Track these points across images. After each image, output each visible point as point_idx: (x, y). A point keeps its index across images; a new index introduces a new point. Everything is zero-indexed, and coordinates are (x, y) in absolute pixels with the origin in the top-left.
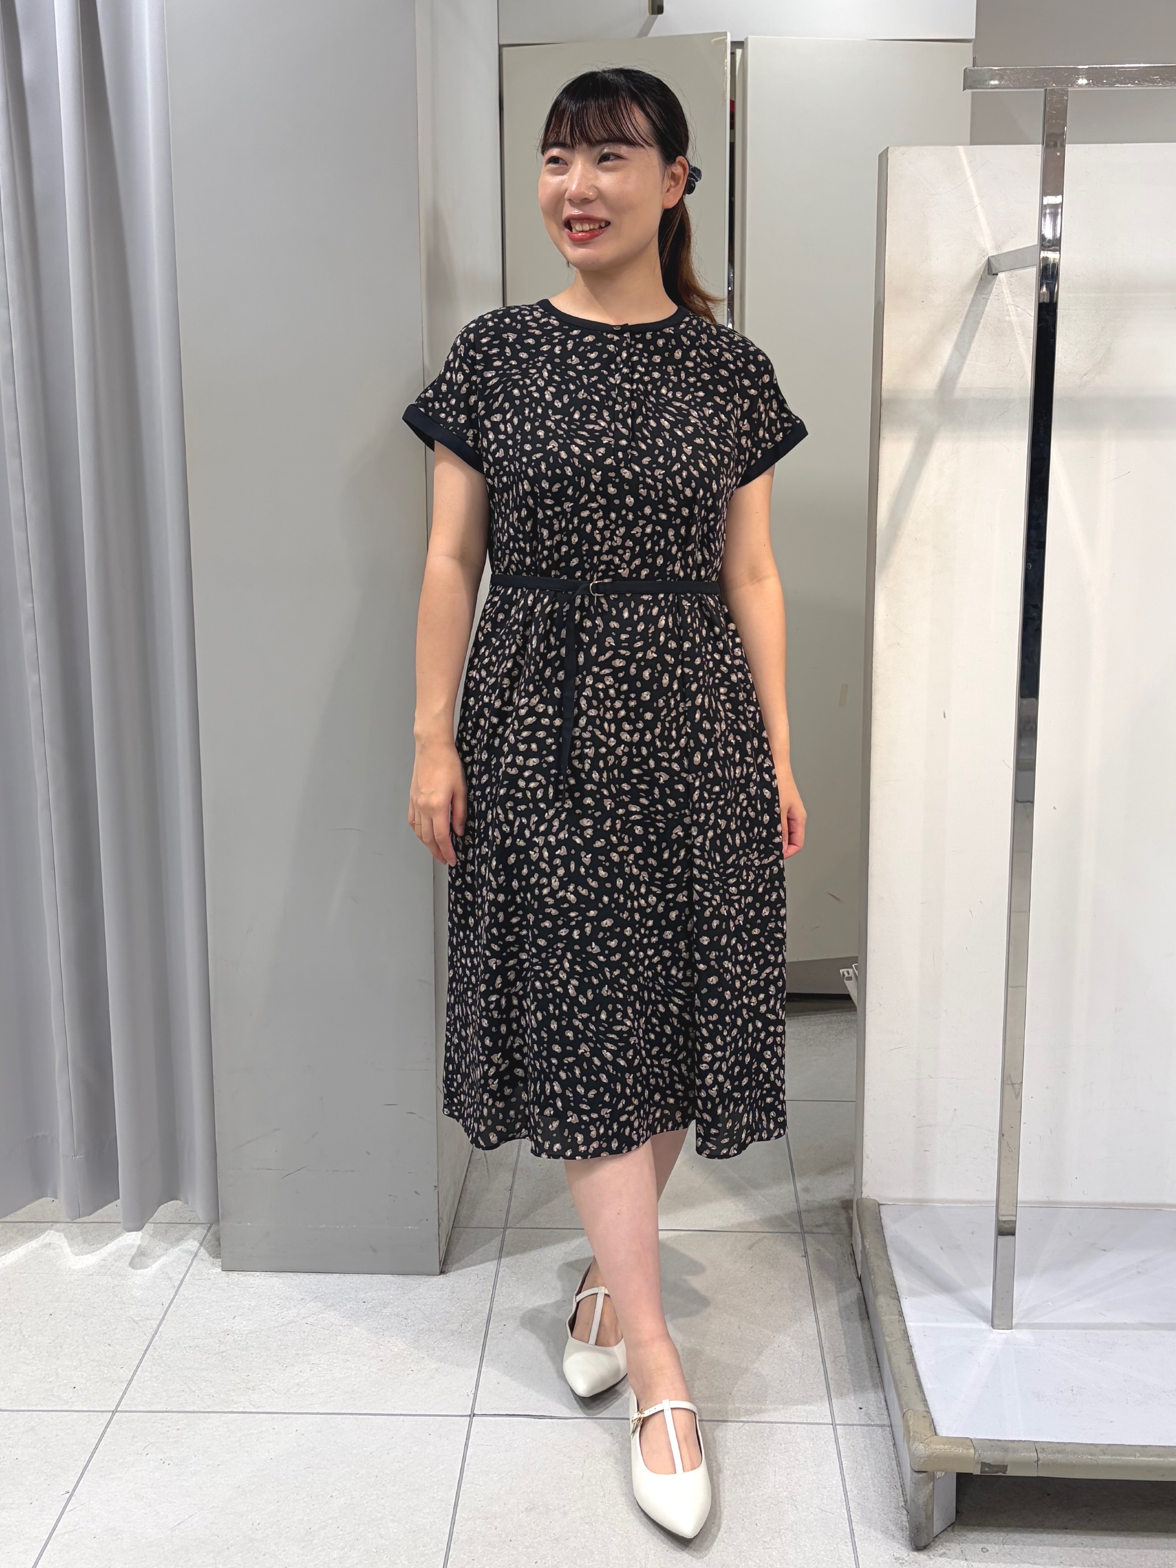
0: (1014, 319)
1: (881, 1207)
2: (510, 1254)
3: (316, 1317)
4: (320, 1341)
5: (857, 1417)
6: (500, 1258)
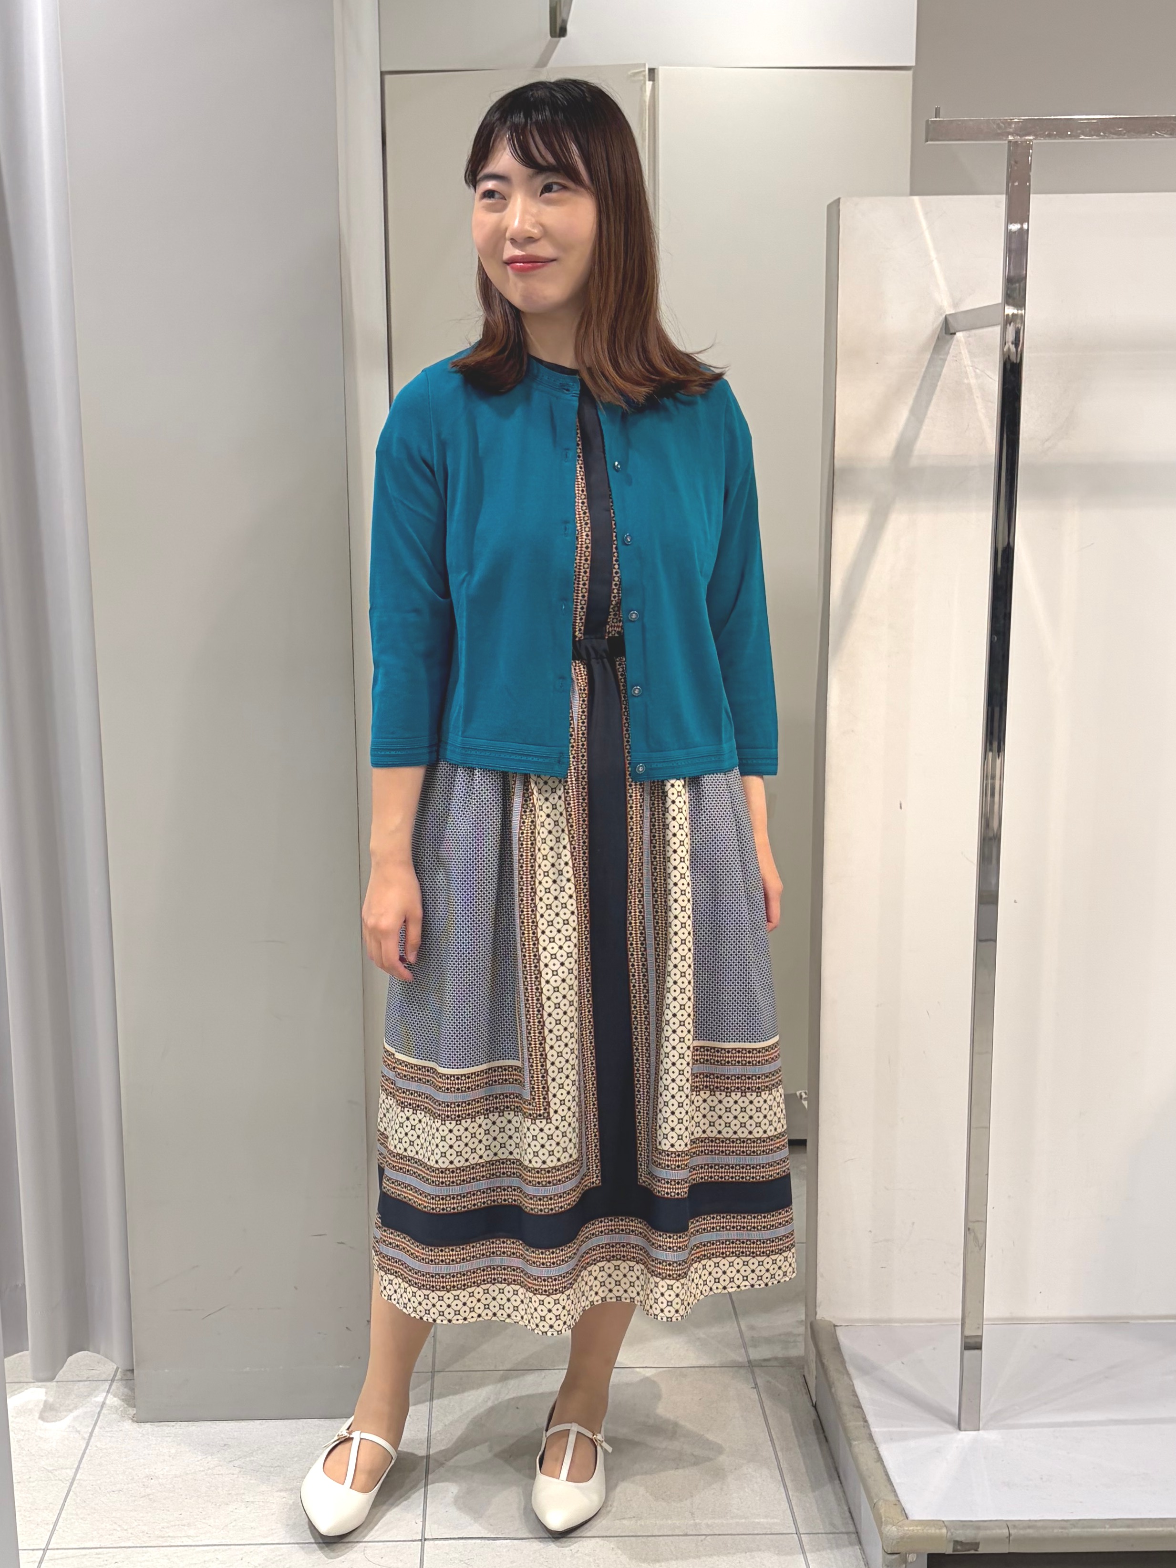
0: (973, 381)
1: (837, 1328)
2: (441, 1396)
3: (243, 1461)
4: (252, 1482)
5: (821, 1527)
6: (432, 1399)
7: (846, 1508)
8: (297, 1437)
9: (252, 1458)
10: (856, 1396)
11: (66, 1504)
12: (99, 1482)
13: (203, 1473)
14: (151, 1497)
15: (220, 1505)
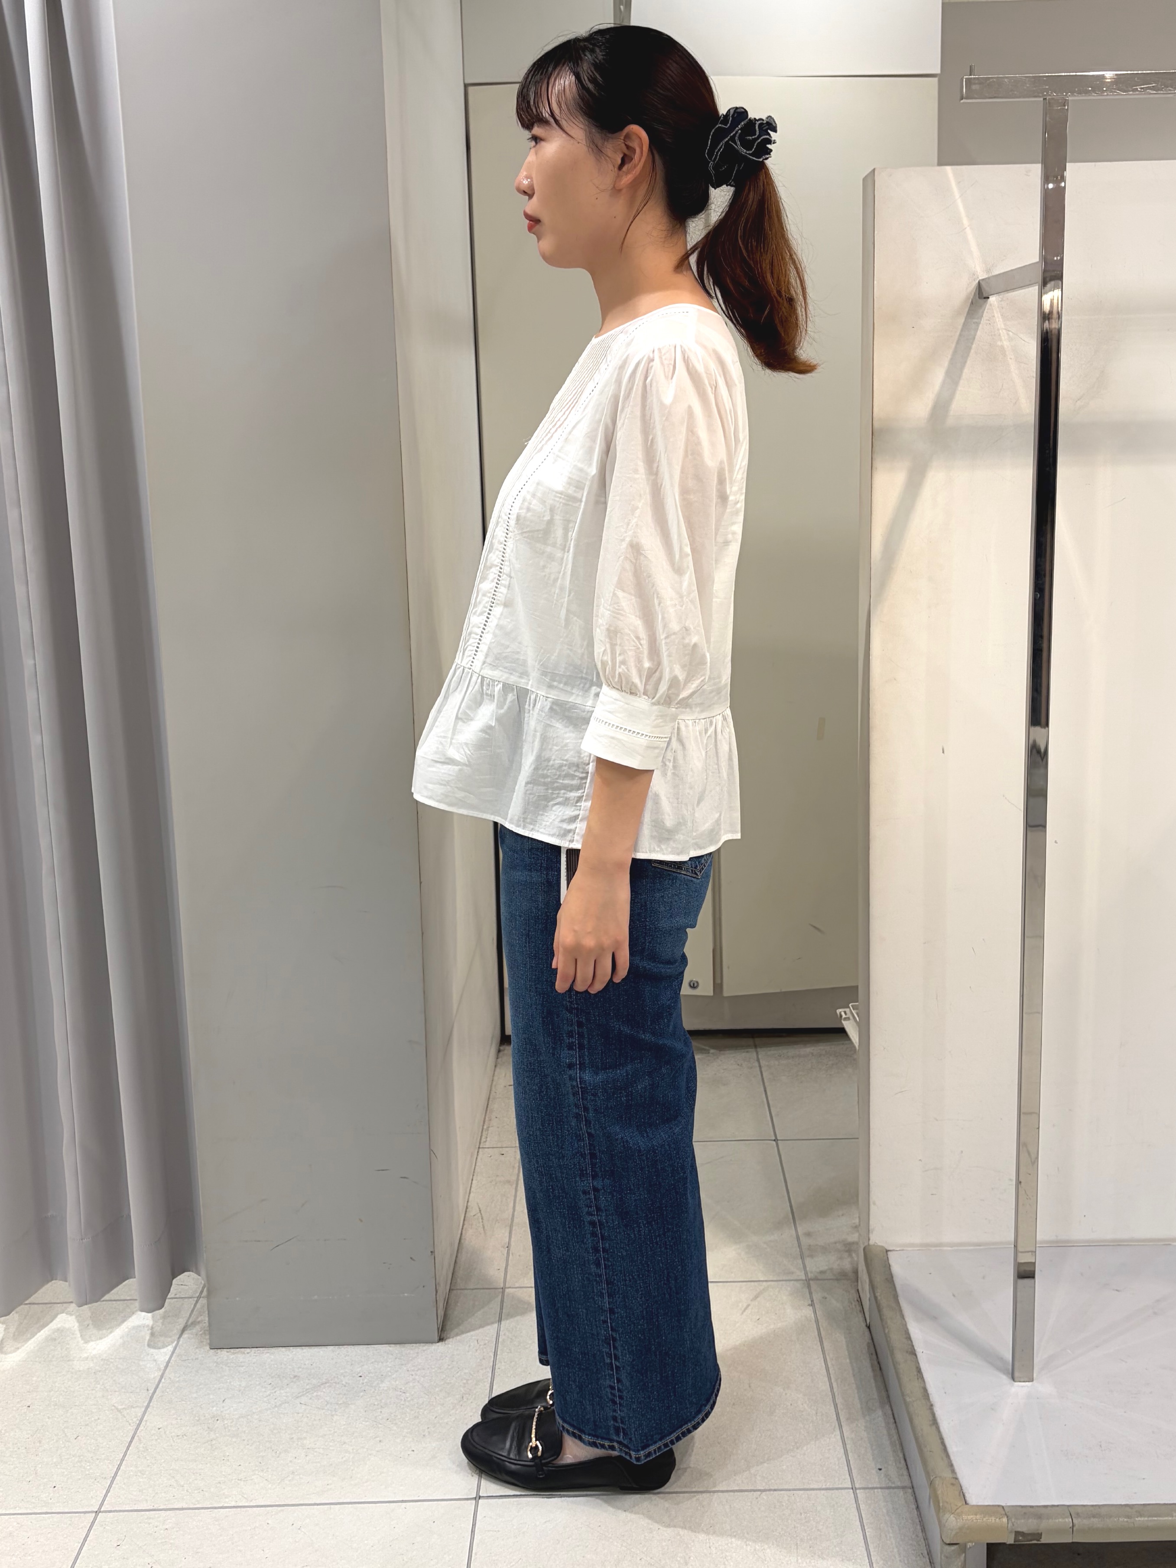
0: (1006, 344)
1: (889, 1253)
2: (510, 1316)
3: (310, 1396)
4: (315, 1423)
5: (877, 1480)
6: (500, 1320)
7: (901, 1455)
8: (366, 1367)
9: (319, 1393)
10: (909, 1338)
11: (128, 1453)
12: (166, 1423)
13: (269, 1412)
14: (214, 1442)
15: (280, 1453)
